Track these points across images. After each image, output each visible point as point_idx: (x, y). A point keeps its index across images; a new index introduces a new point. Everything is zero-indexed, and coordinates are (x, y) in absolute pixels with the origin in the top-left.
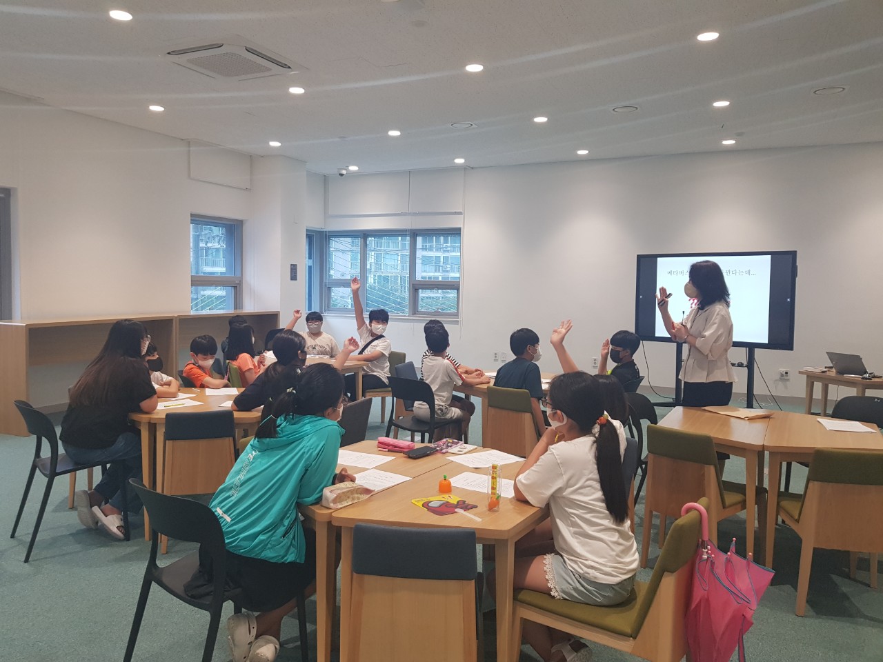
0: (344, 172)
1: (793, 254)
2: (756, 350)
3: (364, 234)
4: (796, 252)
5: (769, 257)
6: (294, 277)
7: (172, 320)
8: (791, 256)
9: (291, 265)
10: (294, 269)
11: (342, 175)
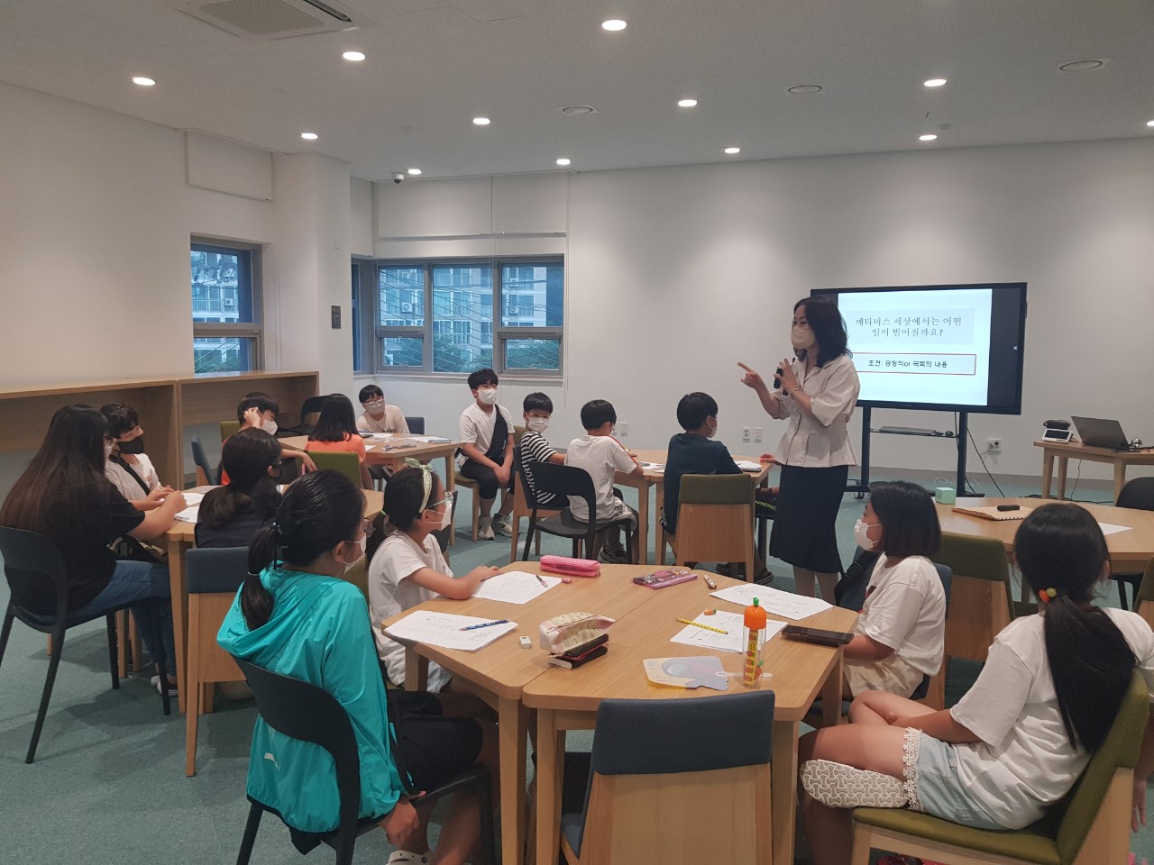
0: (401, 177)
1: (1022, 287)
2: (970, 415)
3: (429, 264)
4: (1026, 283)
5: (990, 291)
6: (336, 324)
7: (172, 386)
8: (1019, 289)
9: (333, 307)
10: (336, 312)
11: (398, 181)
